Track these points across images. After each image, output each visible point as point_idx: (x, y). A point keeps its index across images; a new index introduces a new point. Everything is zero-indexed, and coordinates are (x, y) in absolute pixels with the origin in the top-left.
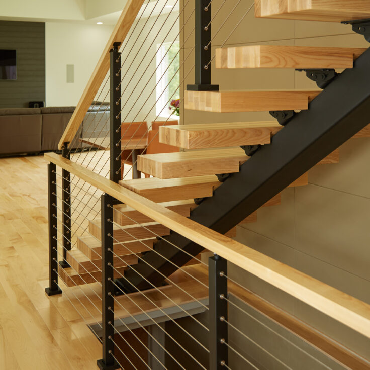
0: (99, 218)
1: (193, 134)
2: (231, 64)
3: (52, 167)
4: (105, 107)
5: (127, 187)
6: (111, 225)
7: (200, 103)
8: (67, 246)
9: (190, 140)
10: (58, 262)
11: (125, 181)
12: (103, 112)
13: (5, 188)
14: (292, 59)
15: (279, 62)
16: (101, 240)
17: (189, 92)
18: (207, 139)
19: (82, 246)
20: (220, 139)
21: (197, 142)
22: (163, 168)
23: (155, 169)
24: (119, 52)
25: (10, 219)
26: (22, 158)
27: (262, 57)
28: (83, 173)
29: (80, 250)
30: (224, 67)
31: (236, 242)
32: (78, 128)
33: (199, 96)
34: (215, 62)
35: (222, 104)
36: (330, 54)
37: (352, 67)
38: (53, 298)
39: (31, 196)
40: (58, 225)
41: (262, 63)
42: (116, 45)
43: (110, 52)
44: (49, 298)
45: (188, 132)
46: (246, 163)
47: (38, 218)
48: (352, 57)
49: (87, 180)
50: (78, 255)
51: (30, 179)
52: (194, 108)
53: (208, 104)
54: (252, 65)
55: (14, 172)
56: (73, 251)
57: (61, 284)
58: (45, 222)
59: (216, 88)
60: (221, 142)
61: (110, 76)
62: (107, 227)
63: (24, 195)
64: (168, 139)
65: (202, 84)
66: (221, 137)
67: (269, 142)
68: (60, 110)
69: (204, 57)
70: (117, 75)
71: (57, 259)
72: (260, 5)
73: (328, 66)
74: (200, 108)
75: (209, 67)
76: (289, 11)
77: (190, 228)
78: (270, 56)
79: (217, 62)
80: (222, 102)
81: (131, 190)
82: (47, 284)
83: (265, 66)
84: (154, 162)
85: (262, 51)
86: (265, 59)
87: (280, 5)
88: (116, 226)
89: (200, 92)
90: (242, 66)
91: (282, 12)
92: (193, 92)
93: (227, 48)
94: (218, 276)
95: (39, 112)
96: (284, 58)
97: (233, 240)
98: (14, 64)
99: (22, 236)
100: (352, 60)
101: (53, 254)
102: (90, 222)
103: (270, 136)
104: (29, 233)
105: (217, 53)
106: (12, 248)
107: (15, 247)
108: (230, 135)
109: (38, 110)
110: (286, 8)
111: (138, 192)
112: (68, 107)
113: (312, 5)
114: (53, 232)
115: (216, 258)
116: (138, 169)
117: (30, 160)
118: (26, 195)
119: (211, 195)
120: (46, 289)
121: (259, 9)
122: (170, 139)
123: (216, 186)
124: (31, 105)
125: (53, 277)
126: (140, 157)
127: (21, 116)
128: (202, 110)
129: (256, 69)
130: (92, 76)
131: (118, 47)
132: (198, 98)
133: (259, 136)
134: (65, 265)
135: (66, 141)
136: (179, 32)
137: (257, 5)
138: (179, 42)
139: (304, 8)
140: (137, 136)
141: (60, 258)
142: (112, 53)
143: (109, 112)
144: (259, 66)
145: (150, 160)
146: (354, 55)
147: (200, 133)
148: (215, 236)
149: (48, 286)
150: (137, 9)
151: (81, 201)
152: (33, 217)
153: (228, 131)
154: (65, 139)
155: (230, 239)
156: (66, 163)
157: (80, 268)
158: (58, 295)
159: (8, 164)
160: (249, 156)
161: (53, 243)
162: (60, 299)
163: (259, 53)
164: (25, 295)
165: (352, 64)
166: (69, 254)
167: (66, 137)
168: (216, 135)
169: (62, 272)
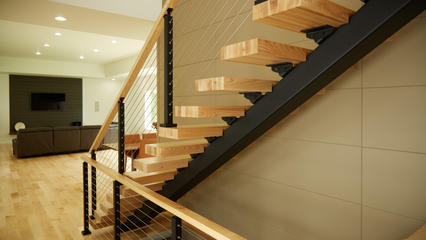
0: (112, 192)
1: (164, 150)
2: (183, 115)
3: (85, 164)
4: (115, 125)
5: (128, 177)
6: (119, 197)
7: (167, 134)
8: (94, 207)
9: (162, 153)
10: (89, 217)
11: (127, 173)
12: (114, 128)
13: (58, 173)
14: (214, 113)
15: (208, 114)
16: (113, 204)
17: (161, 127)
18: (171, 152)
19: (102, 208)
20: (178, 152)
21: (166, 154)
22: (147, 167)
23: (143, 168)
24: (123, 103)
25: (61, 191)
26: (69, 155)
27: (199, 112)
28: (103, 168)
29: (102, 210)
30: (179, 116)
31: (186, 209)
32: (100, 143)
33: (166, 130)
34: (175, 112)
35: (178, 135)
36: (233, 109)
37: (244, 115)
38: (86, 237)
39: (74, 177)
40: (89, 196)
41: (199, 115)
42: (122, 99)
43: (118, 103)
44: (83, 237)
45: (161, 149)
46: (192, 162)
47: (77, 190)
48: (244, 110)
49: (104, 172)
50: (100, 213)
51: (74, 167)
52: (164, 136)
53: (171, 135)
54: (194, 116)
55: (64, 163)
56: (98, 210)
57: (90, 228)
58: (81, 192)
59: (175, 126)
60: (178, 153)
61: (118, 115)
62: (117, 198)
63: (69, 176)
64: (150, 152)
65: (168, 123)
66: (178, 151)
67: (203, 152)
68: (91, 128)
69: (169, 109)
70: (122, 115)
71: (88, 215)
72: (198, 85)
73: (233, 115)
74: (167, 137)
75: (172, 114)
76: (212, 90)
77: (162, 201)
78: (203, 111)
79: (176, 113)
80: (178, 134)
81: (130, 178)
82: (82, 229)
83: (201, 117)
84: (143, 164)
85: (199, 109)
86: (201, 113)
87: (208, 86)
88: (121, 197)
89: (167, 128)
90: (189, 116)
91: (209, 90)
92: (164, 128)
93: (181, 106)
94: (177, 227)
95: (79, 129)
96: (210, 112)
97: (185, 208)
98: (64, 100)
99: (68, 201)
100: (244, 112)
101: (86, 212)
102: (107, 195)
103: (203, 149)
104: (72, 199)
105: (176, 109)
106: (62, 208)
107: (64, 208)
108: (183, 149)
109: (78, 127)
110: (211, 88)
111: (133, 179)
112: (96, 126)
113: (224, 88)
114: (86, 200)
115: (176, 217)
116: (134, 167)
117: (74, 156)
118: (71, 176)
119: (173, 178)
120: (82, 232)
121: (197, 87)
122: (151, 152)
123: (176, 174)
124: (74, 124)
125: (86, 225)
126: (134, 161)
127: (68, 131)
128: (168, 137)
129: (196, 118)
130: (108, 115)
131: (123, 100)
132: (166, 131)
133: (198, 149)
134: (93, 218)
135: (93, 149)
136: (156, 84)
137: (196, 85)
138: (156, 90)
139: (220, 89)
140: (133, 142)
141: (90, 214)
142: (119, 103)
143: (118, 128)
144: (197, 117)
145: (140, 163)
146: (245, 109)
147: (167, 149)
148: (176, 206)
149: (83, 229)
150: (133, 80)
151: (101, 190)
152: (75, 189)
153: (182, 147)
154: (93, 148)
155: (183, 207)
156: (94, 162)
157: (102, 220)
158: (89, 235)
159: (60, 158)
160: (193, 158)
161: (86, 206)
162: (90, 237)
163: (197, 110)
164: (70, 236)
165: (244, 114)
166: (95, 212)
167: (94, 147)
168: (176, 150)
169: (91, 221)
